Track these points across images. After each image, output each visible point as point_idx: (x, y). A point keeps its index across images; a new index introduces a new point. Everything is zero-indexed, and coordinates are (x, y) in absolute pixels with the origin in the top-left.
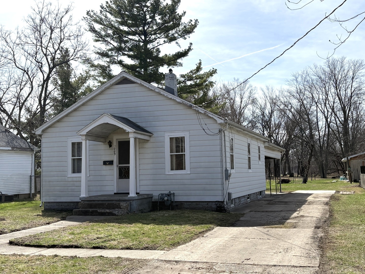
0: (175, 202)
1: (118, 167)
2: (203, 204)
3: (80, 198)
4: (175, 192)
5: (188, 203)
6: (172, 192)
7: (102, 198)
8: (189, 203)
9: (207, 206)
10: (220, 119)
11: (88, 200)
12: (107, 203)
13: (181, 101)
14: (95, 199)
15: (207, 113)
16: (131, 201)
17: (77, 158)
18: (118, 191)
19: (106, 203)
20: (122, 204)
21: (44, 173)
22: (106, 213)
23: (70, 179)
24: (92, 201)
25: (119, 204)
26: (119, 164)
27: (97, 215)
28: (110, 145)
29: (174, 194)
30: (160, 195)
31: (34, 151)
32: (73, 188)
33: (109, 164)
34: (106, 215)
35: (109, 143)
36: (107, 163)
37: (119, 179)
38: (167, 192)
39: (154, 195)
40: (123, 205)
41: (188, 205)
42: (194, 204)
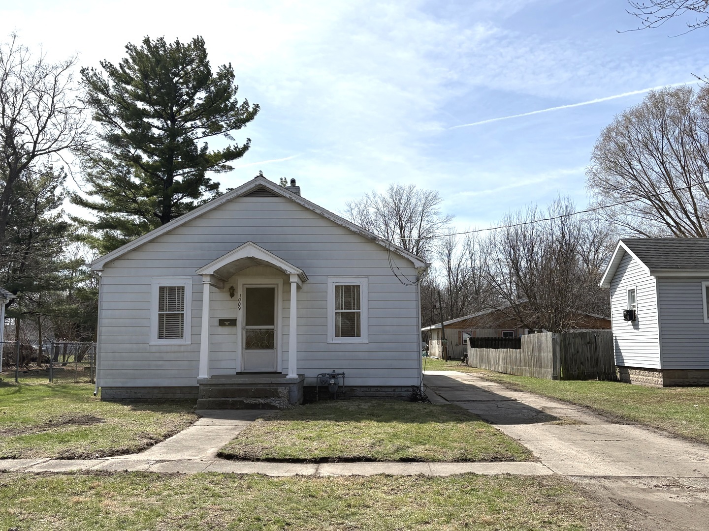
0: (345, 386)
1: (245, 330)
2: (386, 390)
3: (198, 380)
4: (345, 371)
5: (362, 389)
6: (337, 371)
7: (239, 380)
8: (365, 389)
9: (394, 393)
10: (419, 262)
11: (213, 383)
12: (254, 388)
13: (357, 230)
14: (226, 383)
15: (400, 252)
16: (291, 386)
17: (166, 314)
18: (243, 368)
19: (252, 389)
20: (280, 389)
21: (103, 337)
22: (259, 404)
23: (154, 349)
24: (220, 385)
25: (277, 389)
26: (246, 325)
27: (242, 409)
28: (232, 293)
29: (343, 374)
30: (321, 376)
31: (8, 298)
32: (160, 363)
33: (229, 325)
34: (259, 409)
35: (231, 291)
36: (227, 323)
37: (246, 349)
38: (330, 371)
39: (306, 375)
40: (282, 391)
41: (363, 392)
42: (373, 389)
